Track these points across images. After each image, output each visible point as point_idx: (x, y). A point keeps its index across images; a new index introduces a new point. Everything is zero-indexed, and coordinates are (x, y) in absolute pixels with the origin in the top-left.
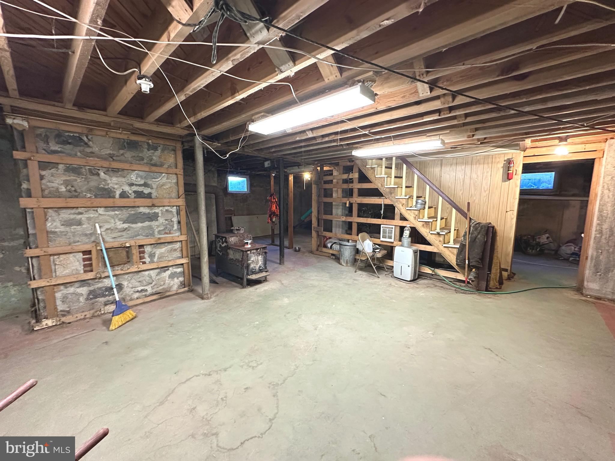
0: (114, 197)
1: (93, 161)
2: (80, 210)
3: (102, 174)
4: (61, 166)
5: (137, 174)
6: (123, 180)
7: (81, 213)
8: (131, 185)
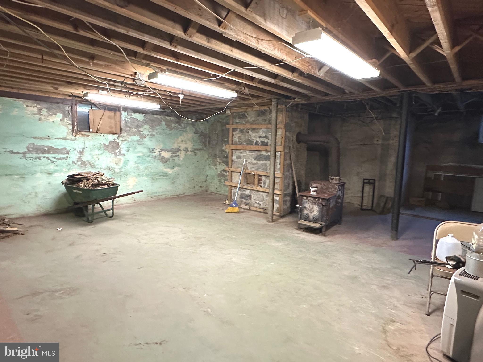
0: (252, 145)
1: (248, 125)
2: (241, 151)
3: (250, 132)
4: (238, 130)
5: (263, 131)
6: (257, 134)
7: (241, 153)
8: (260, 137)
